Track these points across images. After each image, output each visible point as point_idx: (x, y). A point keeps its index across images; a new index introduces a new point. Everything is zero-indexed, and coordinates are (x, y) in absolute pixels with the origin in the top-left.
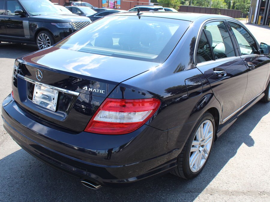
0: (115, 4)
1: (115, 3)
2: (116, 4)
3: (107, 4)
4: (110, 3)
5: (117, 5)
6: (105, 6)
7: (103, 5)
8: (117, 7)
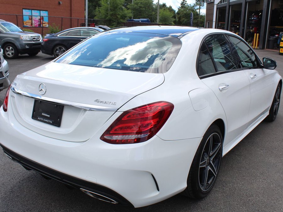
0: (40, 22)
1: (40, 19)
2: (42, 21)
3: (30, 21)
4: (34, 20)
5: (44, 22)
6: (27, 23)
7: (24, 23)
8: (44, 25)
